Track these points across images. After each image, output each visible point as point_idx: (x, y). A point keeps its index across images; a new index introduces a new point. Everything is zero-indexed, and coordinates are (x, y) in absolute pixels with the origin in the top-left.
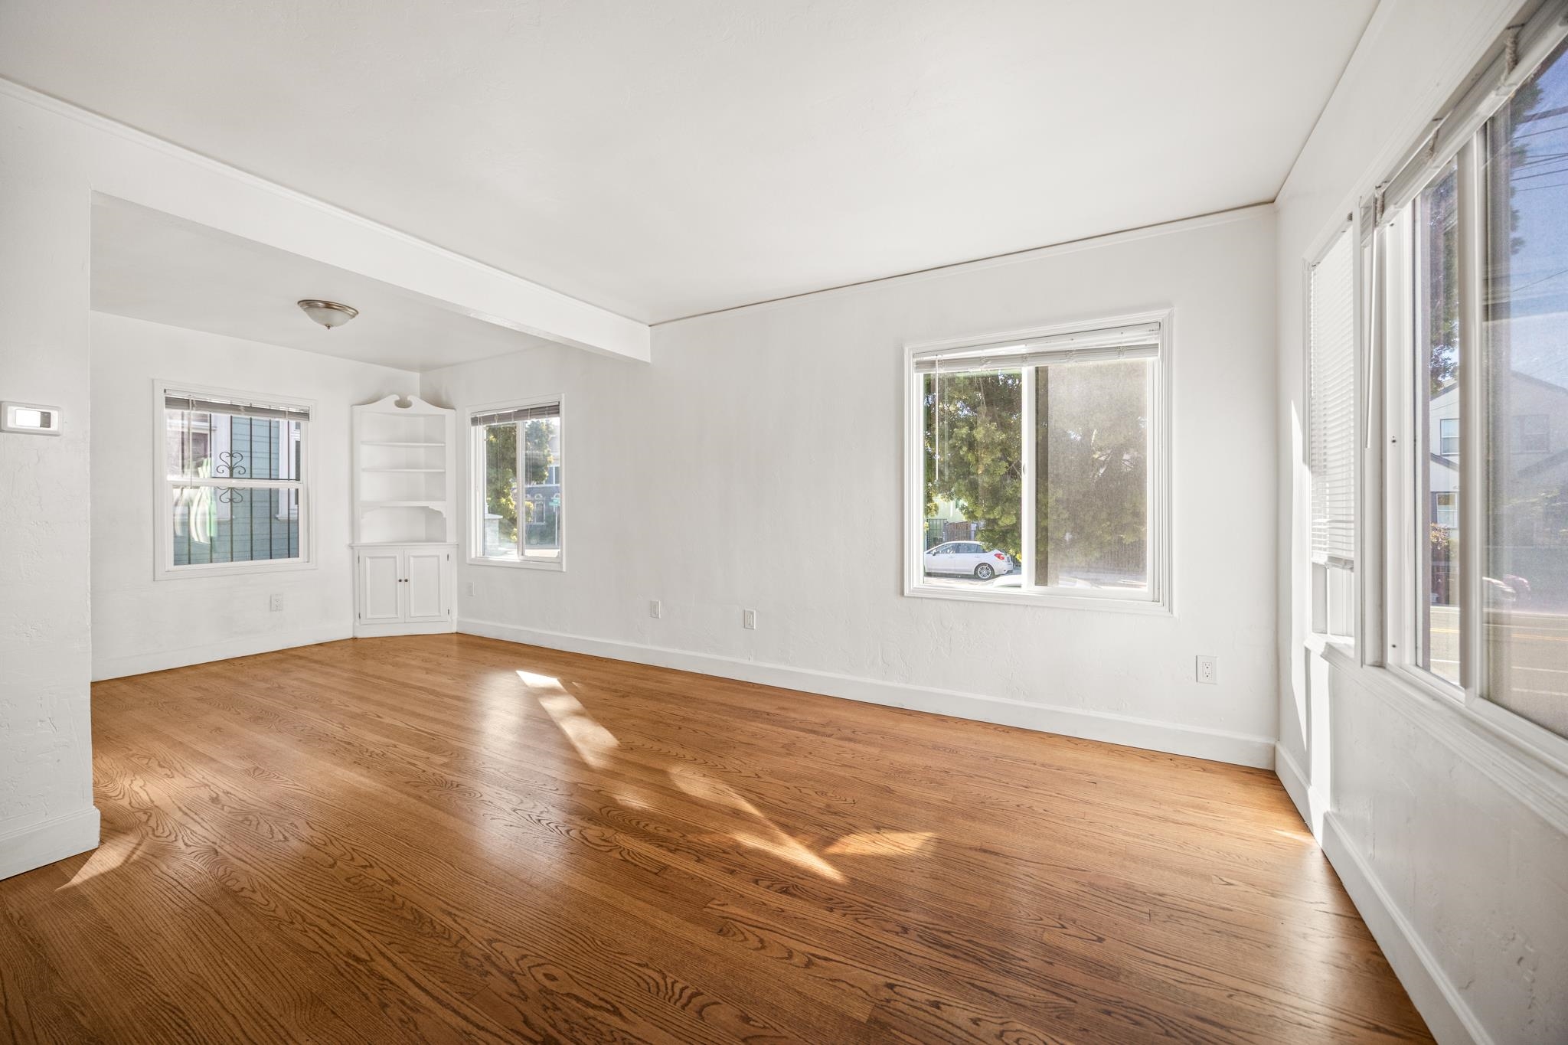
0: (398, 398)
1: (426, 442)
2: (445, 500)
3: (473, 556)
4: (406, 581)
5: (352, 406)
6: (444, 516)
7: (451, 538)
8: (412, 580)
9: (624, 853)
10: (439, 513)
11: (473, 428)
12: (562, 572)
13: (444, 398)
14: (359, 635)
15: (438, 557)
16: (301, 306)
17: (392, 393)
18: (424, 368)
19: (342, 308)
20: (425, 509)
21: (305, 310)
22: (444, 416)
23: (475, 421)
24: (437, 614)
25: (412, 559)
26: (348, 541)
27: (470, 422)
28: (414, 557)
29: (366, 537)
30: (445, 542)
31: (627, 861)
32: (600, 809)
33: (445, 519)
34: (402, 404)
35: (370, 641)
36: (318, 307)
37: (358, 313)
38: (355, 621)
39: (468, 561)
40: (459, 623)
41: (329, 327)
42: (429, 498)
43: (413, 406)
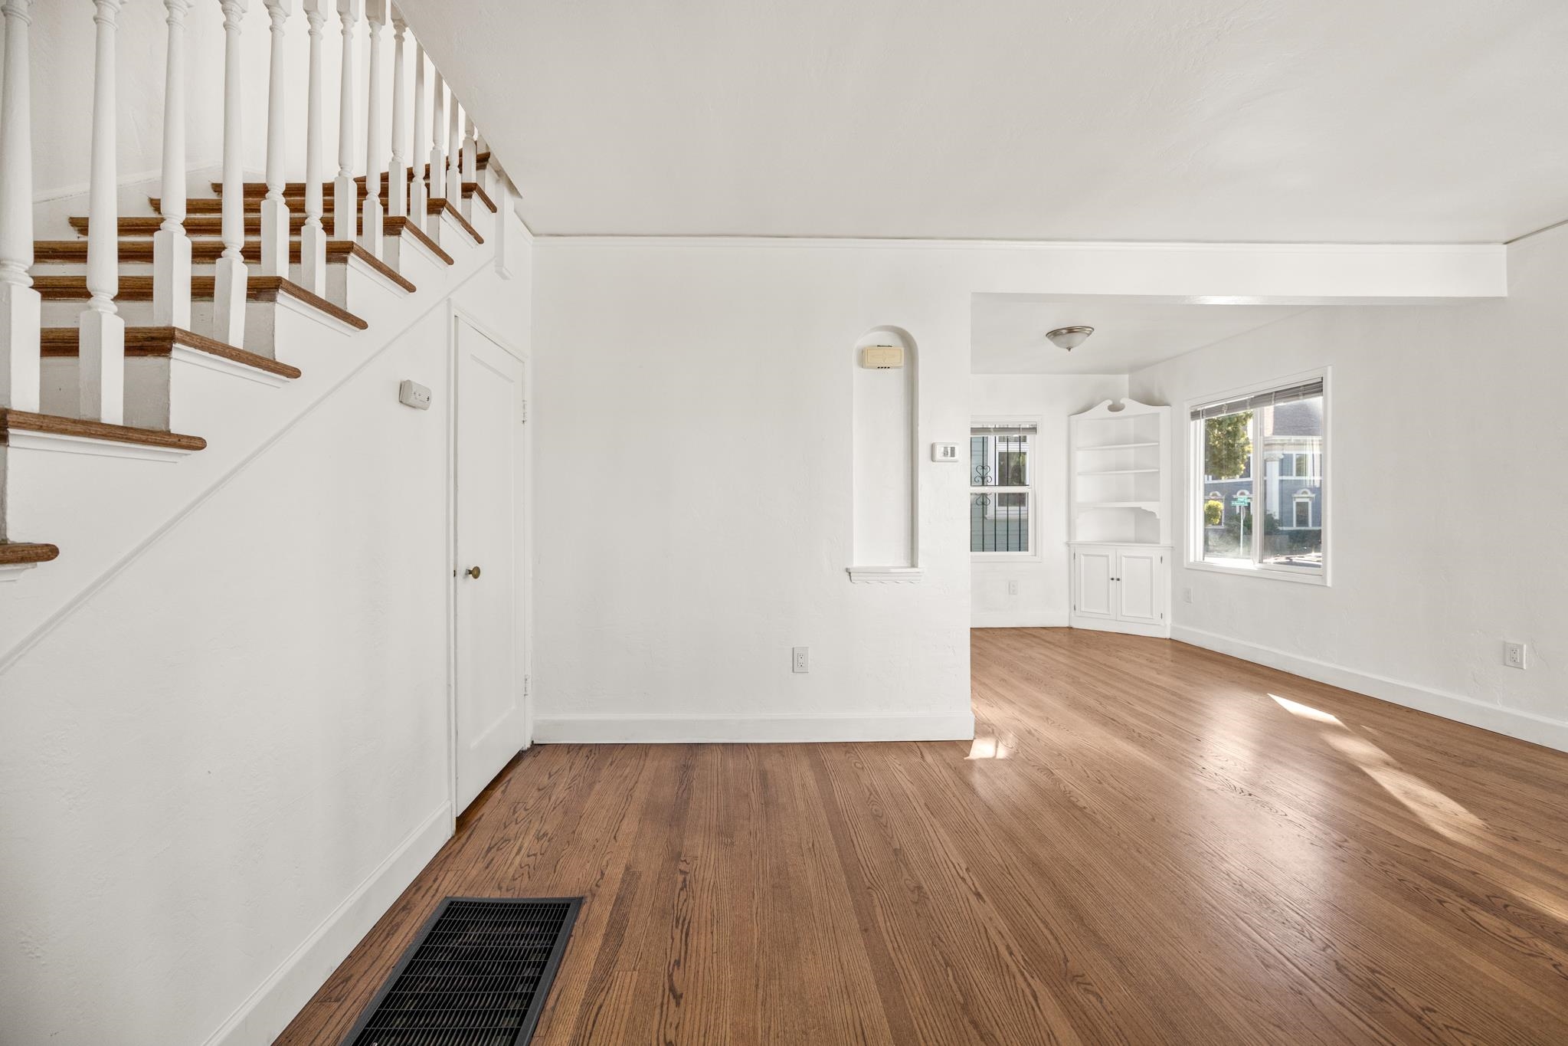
0: (1110, 402)
1: (1135, 443)
2: (1158, 500)
3: (1192, 560)
4: (1118, 580)
5: (1069, 416)
6: (1158, 517)
7: (1165, 539)
8: (1123, 579)
10: (1152, 514)
11: (1192, 423)
12: (1326, 586)
13: (1157, 394)
14: (1075, 626)
15: (1151, 558)
16: (1049, 337)
17: (1103, 399)
18: (1133, 369)
19: (1082, 329)
20: (1137, 511)
21: (1051, 340)
22: (1158, 414)
23: (1195, 415)
24: (1149, 616)
25: (1123, 559)
26: (1065, 539)
27: (1189, 416)
28: (1126, 557)
29: (1081, 536)
30: (1159, 543)
33: (1159, 520)
34: (1114, 408)
35: (1084, 632)
36: (1062, 334)
37: (1093, 329)
38: (1070, 612)
39: (1185, 565)
40: (1173, 629)
41: (1069, 349)
42: (1138, 499)
43: (1125, 409)
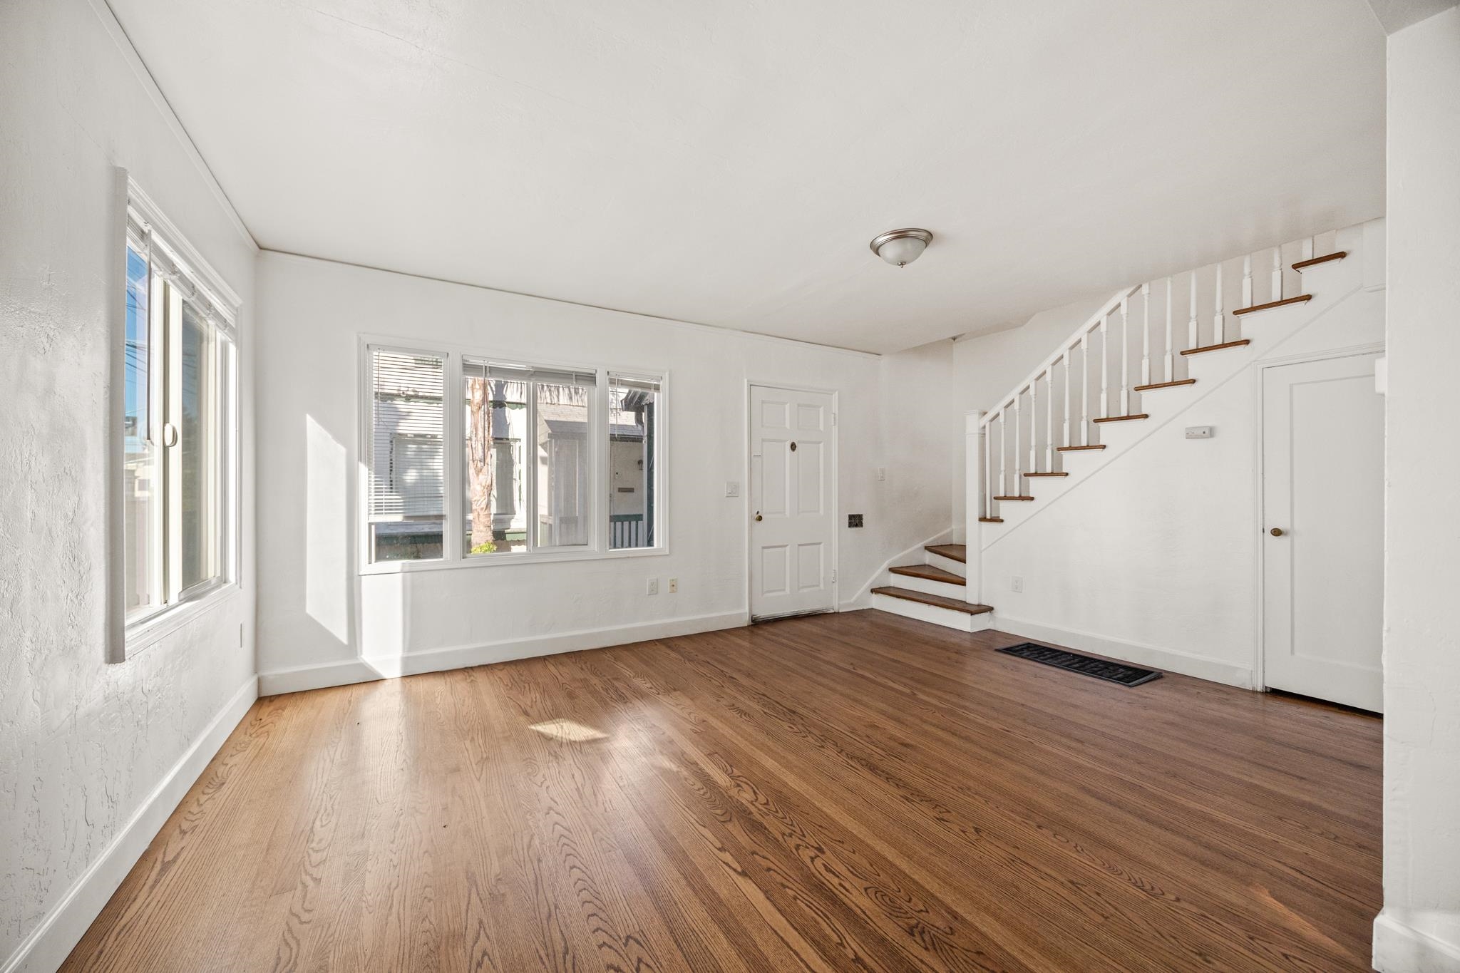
9: (730, 771)
31: (731, 766)
32: (730, 820)
